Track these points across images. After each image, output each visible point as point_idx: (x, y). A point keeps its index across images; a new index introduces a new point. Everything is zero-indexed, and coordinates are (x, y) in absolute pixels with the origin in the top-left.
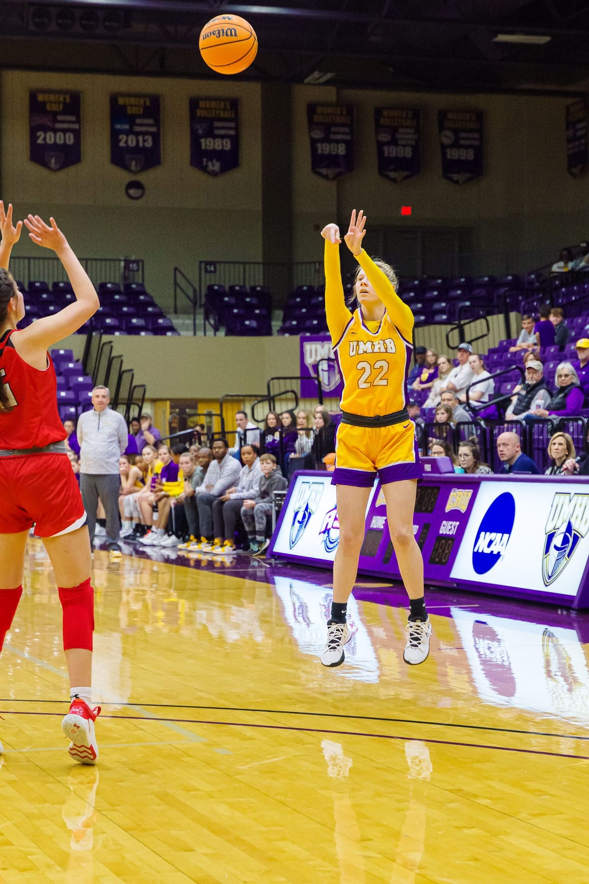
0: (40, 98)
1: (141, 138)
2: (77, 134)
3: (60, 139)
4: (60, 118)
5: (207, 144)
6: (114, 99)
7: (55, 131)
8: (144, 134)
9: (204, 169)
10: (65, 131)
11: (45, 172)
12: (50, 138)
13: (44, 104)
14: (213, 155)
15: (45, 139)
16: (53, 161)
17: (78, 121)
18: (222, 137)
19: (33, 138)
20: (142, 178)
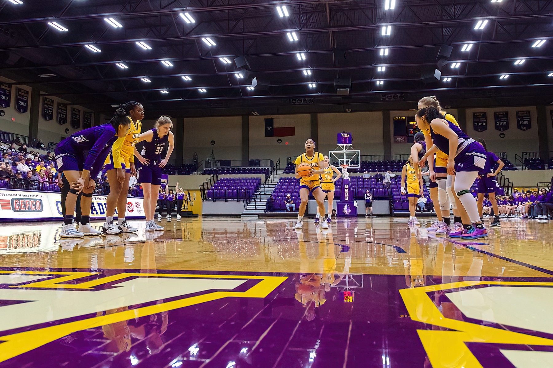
0: (476, 115)
1: (503, 122)
2: (486, 123)
3: (482, 124)
4: (481, 119)
5: (522, 123)
6: (495, 113)
7: (480, 122)
8: (504, 121)
9: (521, 129)
10: (482, 122)
11: (478, 132)
12: (479, 124)
13: (477, 116)
14: (524, 125)
15: (477, 124)
16: (480, 129)
17: (486, 119)
18: (526, 121)
19: (474, 124)
20: (504, 132)
